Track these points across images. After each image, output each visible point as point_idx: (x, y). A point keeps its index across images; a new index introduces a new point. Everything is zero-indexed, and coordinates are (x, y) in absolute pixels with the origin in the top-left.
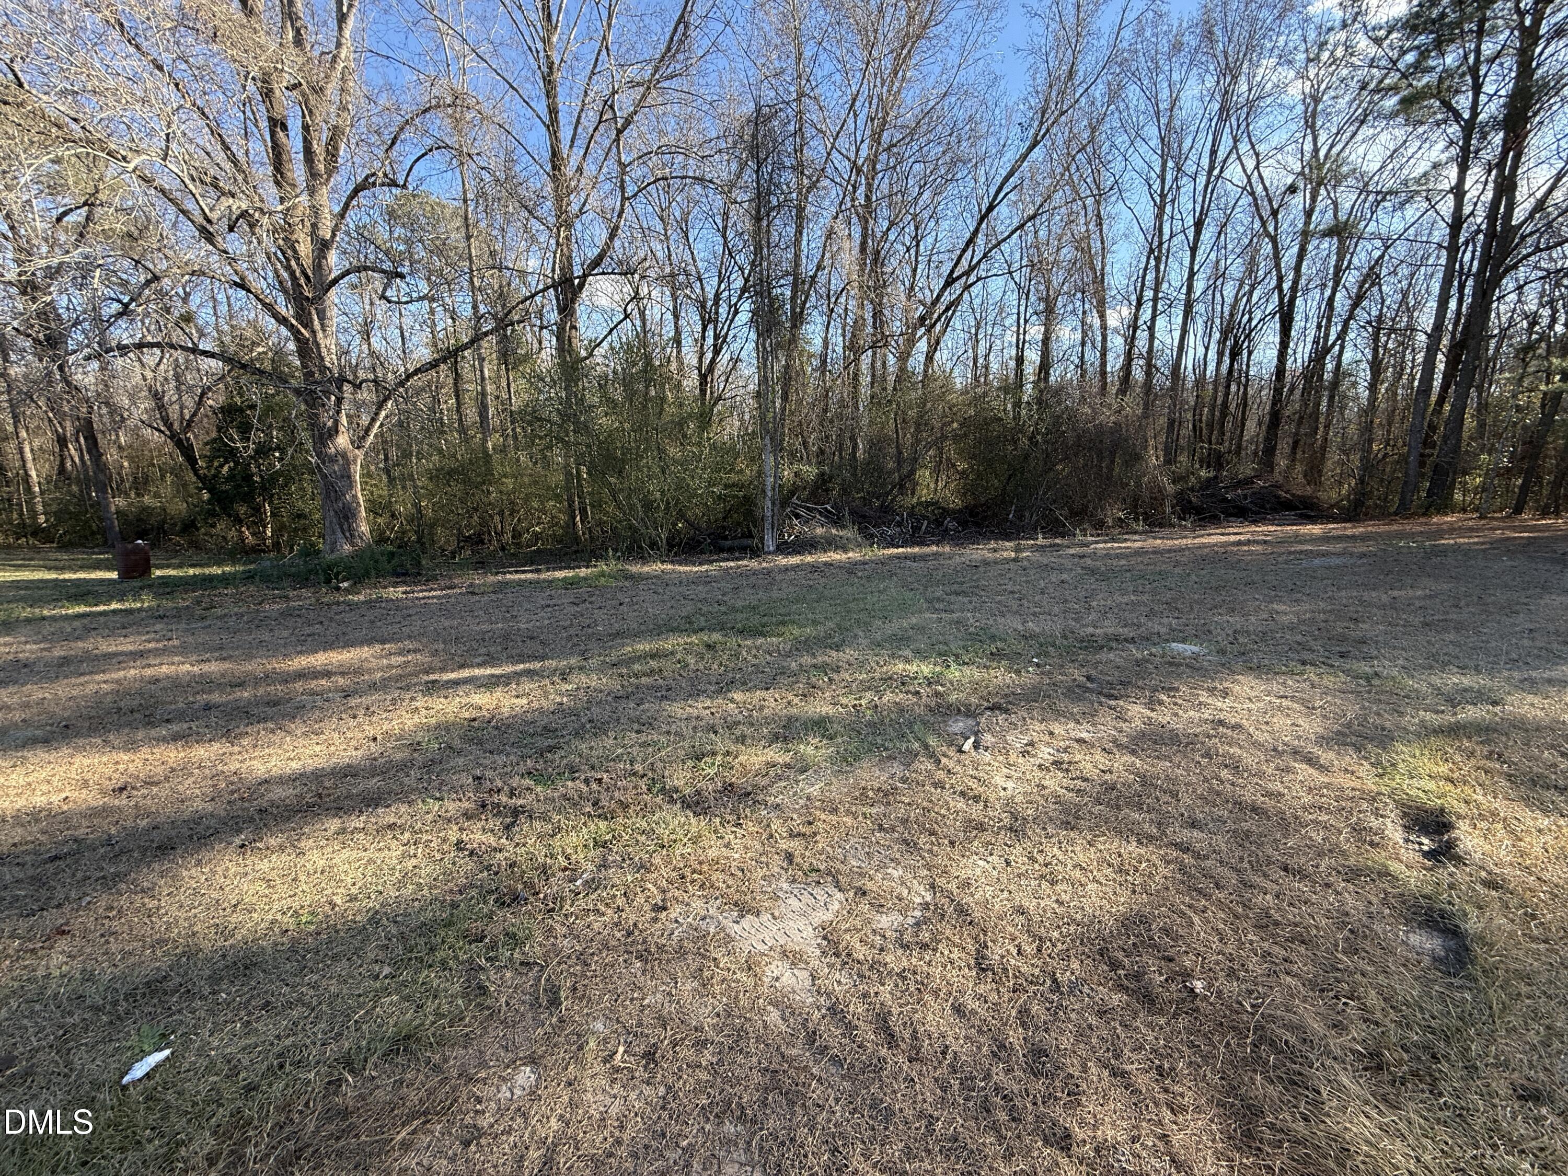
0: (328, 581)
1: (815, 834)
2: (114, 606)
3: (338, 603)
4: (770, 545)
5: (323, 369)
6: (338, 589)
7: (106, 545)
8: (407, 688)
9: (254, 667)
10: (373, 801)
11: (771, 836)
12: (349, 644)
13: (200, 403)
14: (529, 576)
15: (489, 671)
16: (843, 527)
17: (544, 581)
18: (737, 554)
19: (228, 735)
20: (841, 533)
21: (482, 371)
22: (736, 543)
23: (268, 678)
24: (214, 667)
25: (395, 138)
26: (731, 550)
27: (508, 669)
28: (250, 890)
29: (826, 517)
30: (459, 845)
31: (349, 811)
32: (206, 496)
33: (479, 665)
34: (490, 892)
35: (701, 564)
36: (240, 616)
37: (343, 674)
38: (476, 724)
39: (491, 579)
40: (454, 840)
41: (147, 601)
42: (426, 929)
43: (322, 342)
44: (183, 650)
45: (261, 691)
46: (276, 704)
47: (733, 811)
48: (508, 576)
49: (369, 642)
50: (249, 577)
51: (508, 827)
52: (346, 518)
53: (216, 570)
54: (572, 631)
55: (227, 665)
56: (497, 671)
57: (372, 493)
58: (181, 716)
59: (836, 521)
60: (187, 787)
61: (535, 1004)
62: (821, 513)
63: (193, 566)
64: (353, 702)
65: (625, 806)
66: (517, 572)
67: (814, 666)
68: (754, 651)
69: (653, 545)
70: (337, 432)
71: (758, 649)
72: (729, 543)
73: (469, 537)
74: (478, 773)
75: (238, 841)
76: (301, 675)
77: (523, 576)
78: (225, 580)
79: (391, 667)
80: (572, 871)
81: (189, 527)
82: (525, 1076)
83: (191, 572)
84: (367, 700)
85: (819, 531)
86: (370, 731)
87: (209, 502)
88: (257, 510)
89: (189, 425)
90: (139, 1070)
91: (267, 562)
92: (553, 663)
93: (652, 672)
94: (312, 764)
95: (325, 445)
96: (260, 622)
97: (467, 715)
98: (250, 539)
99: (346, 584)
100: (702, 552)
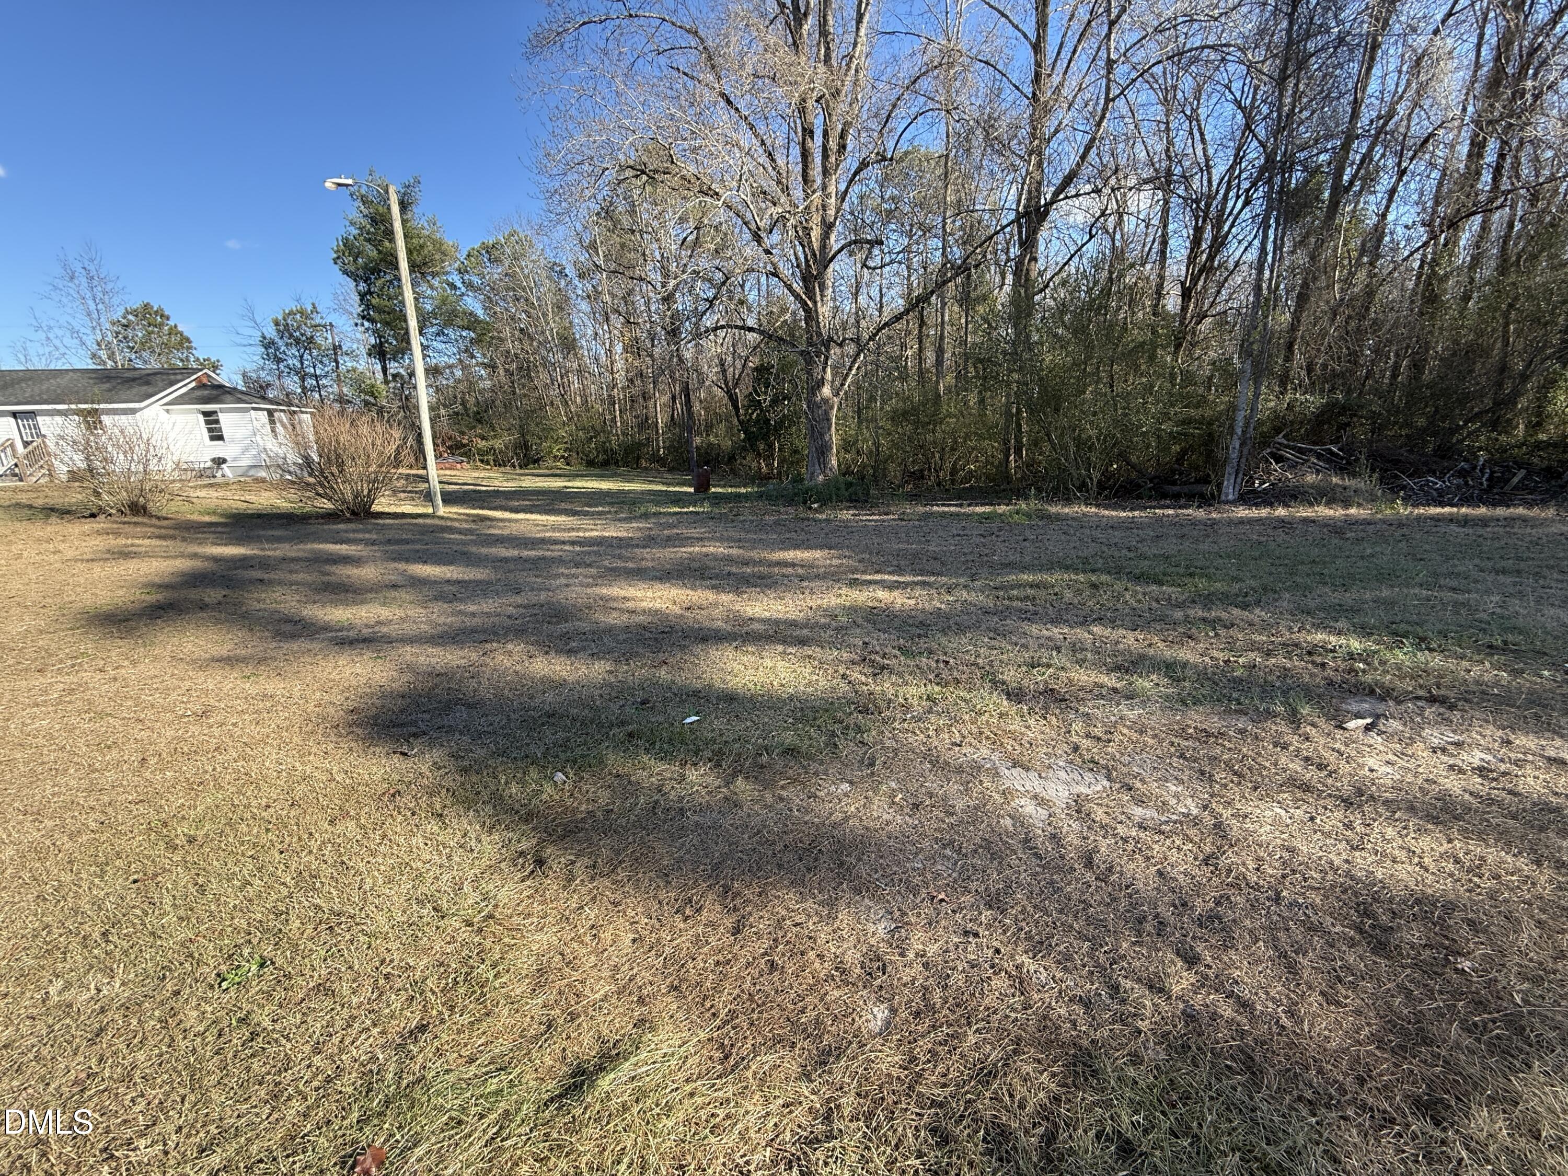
0: (805, 503)
1: (1109, 741)
2: (691, 509)
3: (808, 519)
4: (1230, 491)
5: (819, 334)
6: (810, 508)
7: (689, 470)
8: (838, 581)
9: (754, 554)
10: (803, 642)
11: (1069, 732)
12: (810, 548)
13: (744, 366)
14: (953, 509)
15: (895, 578)
16: (1353, 475)
17: (964, 514)
18: (1182, 501)
19: (737, 591)
20: (1347, 482)
21: (943, 316)
22: (1186, 489)
23: (761, 562)
24: (734, 552)
25: (889, 116)
26: (1176, 496)
27: (909, 578)
28: (737, 667)
29: (1328, 461)
30: (844, 676)
31: (790, 644)
32: (743, 436)
33: (890, 573)
34: (853, 703)
35: (1132, 509)
36: (752, 522)
37: (802, 566)
38: (875, 611)
39: (921, 509)
40: (841, 672)
41: (705, 508)
42: (815, 710)
43: (820, 310)
44: (721, 539)
45: (756, 570)
46: (763, 578)
47: (1044, 708)
48: (935, 508)
49: (821, 547)
50: (760, 496)
51: (875, 675)
52: (823, 453)
53: (743, 490)
54: (970, 558)
55: (741, 551)
56: (901, 579)
57: (845, 432)
58: (717, 577)
59: (1344, 466)
60: (716, 613)
61: (861, 762)
62: (1319, 456)
63: (731, 486)
64: (805, 584)
65: (958, 682)
66: (943, 505)
67: (1204, 620)
68: (1140, 596)
69: (1082, 487)
70: (823, 384)
71: (1145, 594)
72: (1176, 488)
73: (914, 473)
74: (867, 640)
75: (734, 644)
76: (779, 563)
77: (946, 509)
78: (746, 497)
79: (831, 566)
80: (906, 707)
81: (732, 458)
82: (845, 787)
83: (730, 490)
84: (813, 584)
85: (1311, 478)
86: (809, 603)
87: (744, 441)
88: (771, 446)
89: (736, 385)
90: (688, 720)
91: (772, 485)
92: (945, 579)
93: (1027, 598)
94: (775, 615)
95: (814, 395)
96: (762, 527)
97: (871, 604)
98: (764, 469)
99: (816, 506)
100: (1139, 497)
